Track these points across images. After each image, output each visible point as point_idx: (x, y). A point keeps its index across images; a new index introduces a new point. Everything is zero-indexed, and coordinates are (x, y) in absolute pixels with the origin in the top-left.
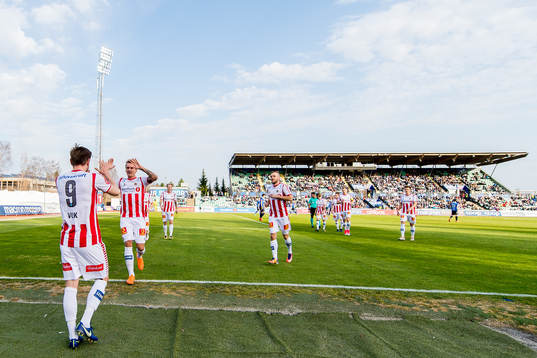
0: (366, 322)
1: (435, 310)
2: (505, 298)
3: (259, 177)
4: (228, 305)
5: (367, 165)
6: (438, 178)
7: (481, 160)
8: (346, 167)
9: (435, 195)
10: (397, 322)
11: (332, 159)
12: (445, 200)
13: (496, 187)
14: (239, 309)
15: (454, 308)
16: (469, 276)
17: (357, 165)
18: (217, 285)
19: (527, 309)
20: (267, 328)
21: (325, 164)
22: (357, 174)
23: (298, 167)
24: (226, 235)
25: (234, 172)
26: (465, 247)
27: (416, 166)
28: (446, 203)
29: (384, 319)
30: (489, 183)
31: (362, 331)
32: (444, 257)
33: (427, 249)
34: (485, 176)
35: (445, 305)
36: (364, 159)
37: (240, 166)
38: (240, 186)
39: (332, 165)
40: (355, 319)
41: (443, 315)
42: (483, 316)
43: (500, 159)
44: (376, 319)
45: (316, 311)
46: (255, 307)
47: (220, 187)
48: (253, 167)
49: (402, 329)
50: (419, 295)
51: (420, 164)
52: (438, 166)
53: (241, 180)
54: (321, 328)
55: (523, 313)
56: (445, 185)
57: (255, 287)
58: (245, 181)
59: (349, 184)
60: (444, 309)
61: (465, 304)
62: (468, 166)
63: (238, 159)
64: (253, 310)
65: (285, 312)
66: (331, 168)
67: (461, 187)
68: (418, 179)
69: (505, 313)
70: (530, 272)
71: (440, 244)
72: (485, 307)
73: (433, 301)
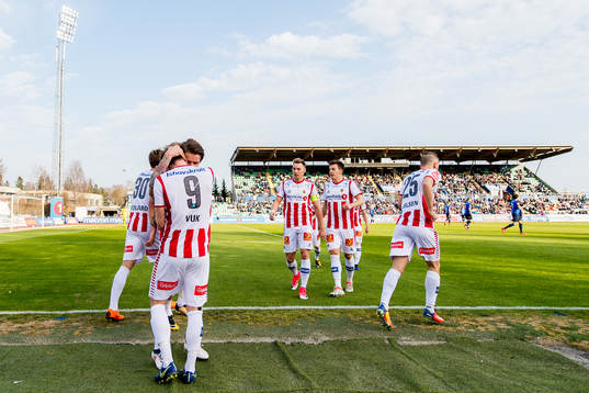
0: (405, 347)
1: (482, 329)
2: (556, 312)
3: (269, 177)
4: (238, 336)
5: (397, 161)
6: (479, 177)
7: (524, 154)
8: (373, 164)
9: (477, 197)
10: (440, 346)
11: (357, 154)
12: (487, 203)
13: (542, 187)
14: (251, 340)
15: (502, 326)
16: (517, 290)
17: (386, 161)
18: (222, 312)
19: (579, 323)
20: (288, 362)
21: (348, 160)
22: (386, 172)
23: (317, 163)
24: (230, 250)
25: (237, 171)
26: (512, 257)
27: (454, 163)
28: (488, 207)
29: (425, 343)
30: (534, 183)
31: (401, 359)
32: (489, 268)
33: (471, 261)
34: (530, 174)
35: (493, 323)
36: (395, 154)
37: (245, 164)
38: (245, 188)
39: (357, 161)
40: (392, 345)
41: (491, 334)
42: (535, 334)
43: (544, 154)
44: (415, 343)
45: (345, 338)
46: (272, 336)
47: (219, 190)
48: (261, 164)
49: (447, 354)
50: (463, 313)
51: (458, 160)
52: (478, 163)
53: (246, 181)
54: (353, 358)
55: (576, 329)
56: (487, 186)
57: (270, 311)
58: (251, 182)
59: (377, 184)
60: (491, 328)
61: (514, 321)
62: (511, 162)
63: (242, 154)
64: (269, 340)
65: (308, 341)
66: (355, 165)
67: (504, 187)
68: (456, 178)
69: (558, 329)
70: (580, 282)
71: (484, 254)
72: (535, 323)
73: (480, 319)
